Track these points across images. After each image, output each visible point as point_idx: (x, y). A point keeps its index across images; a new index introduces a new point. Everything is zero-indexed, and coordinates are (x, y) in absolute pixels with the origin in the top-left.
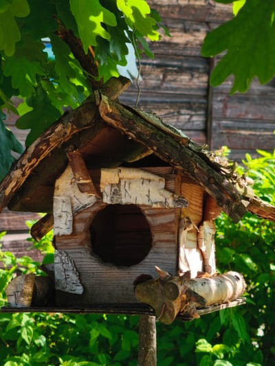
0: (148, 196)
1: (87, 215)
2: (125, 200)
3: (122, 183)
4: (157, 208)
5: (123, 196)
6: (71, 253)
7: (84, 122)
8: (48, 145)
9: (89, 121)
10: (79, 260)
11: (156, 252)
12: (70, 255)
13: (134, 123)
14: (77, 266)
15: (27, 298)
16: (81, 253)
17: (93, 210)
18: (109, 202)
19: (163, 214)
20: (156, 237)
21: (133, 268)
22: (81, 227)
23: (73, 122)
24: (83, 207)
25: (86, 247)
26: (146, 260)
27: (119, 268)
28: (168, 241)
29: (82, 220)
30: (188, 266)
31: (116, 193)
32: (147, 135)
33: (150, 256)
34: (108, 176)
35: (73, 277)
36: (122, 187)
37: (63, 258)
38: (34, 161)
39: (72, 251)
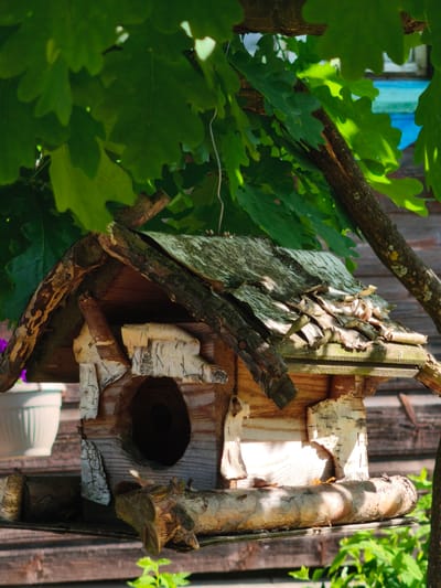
0: (182, 365)
1: (116, 391)
2: (157, 371)
3: (154, 346)
4: (189, 384)
5: (154, 364)
6: (101, 445)
7: (90, 260)
8: (52, 292)
9: (97, 258)
10: (109, 455)
11: (193, 448)
12: (99, 448)
13: (145, 261)
14: (107, 465)
15: (9, 509)
16: (110, 445)
17: (123, 383)
18: (139, 374)
19: (202, 392)
20: (195, 425)
21: (170, 470)
22: (110, 407)
23: (73, 259)
24: (111, 379)
25: (118, 436)
26: (183, 459)
27: (154, 469)
28: (207, 432)
29: (111, 398)
30: (244, 469)
31: (146, 360)
32: (162, 278)
33: (187, 453)
34: (132, 336)
35: (100, 480)
36: (153, 351)
37: (90, 452)
38: (39, 313)
39: (102, 442)
